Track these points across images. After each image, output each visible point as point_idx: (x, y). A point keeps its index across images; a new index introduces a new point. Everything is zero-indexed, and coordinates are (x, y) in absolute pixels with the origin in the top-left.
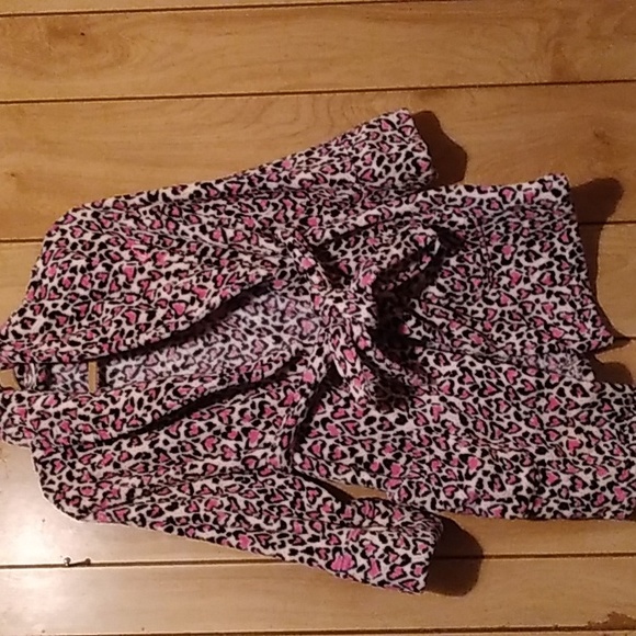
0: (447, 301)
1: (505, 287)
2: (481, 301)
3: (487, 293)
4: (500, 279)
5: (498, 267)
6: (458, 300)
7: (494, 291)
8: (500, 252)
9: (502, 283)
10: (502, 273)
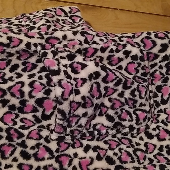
0: (114, 132)
1: (163, 122)
2: (143, 135)
3: (149, 128)
4: (159, 116)
5: (158, 105)
6: (124, 131)
7: (154, 126)
8: (160, 92)
9: (160, 119)
10: (161, 111)
